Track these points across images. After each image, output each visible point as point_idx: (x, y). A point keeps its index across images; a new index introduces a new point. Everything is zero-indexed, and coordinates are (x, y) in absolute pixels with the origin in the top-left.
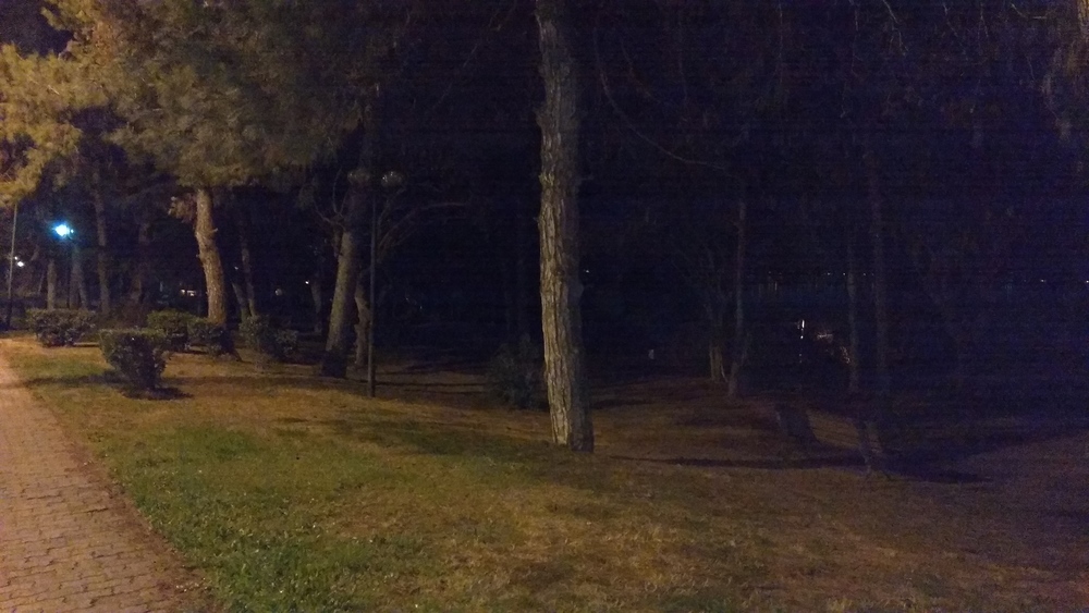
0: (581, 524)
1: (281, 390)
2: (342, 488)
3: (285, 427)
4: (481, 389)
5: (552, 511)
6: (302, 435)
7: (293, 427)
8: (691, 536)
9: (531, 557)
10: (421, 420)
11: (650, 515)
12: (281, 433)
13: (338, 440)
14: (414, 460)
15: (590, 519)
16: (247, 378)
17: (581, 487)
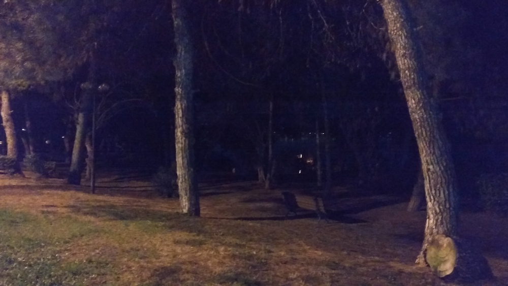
0: (188, 248)
1: (46, 191)
2: (72, 237)
3: (45, 210)
4: (150, 189)
5: (175, 243)
6: (54, 213)
7: (50, 209)
8: (237, 251)
9: (162, 264)
10: (118, 204)
11: (220, 243)
12: (43, 212)
13: (73, 215)
14: (111, 223)
15: (192, 246)
16: (27, 186)
17: (191, 232)
